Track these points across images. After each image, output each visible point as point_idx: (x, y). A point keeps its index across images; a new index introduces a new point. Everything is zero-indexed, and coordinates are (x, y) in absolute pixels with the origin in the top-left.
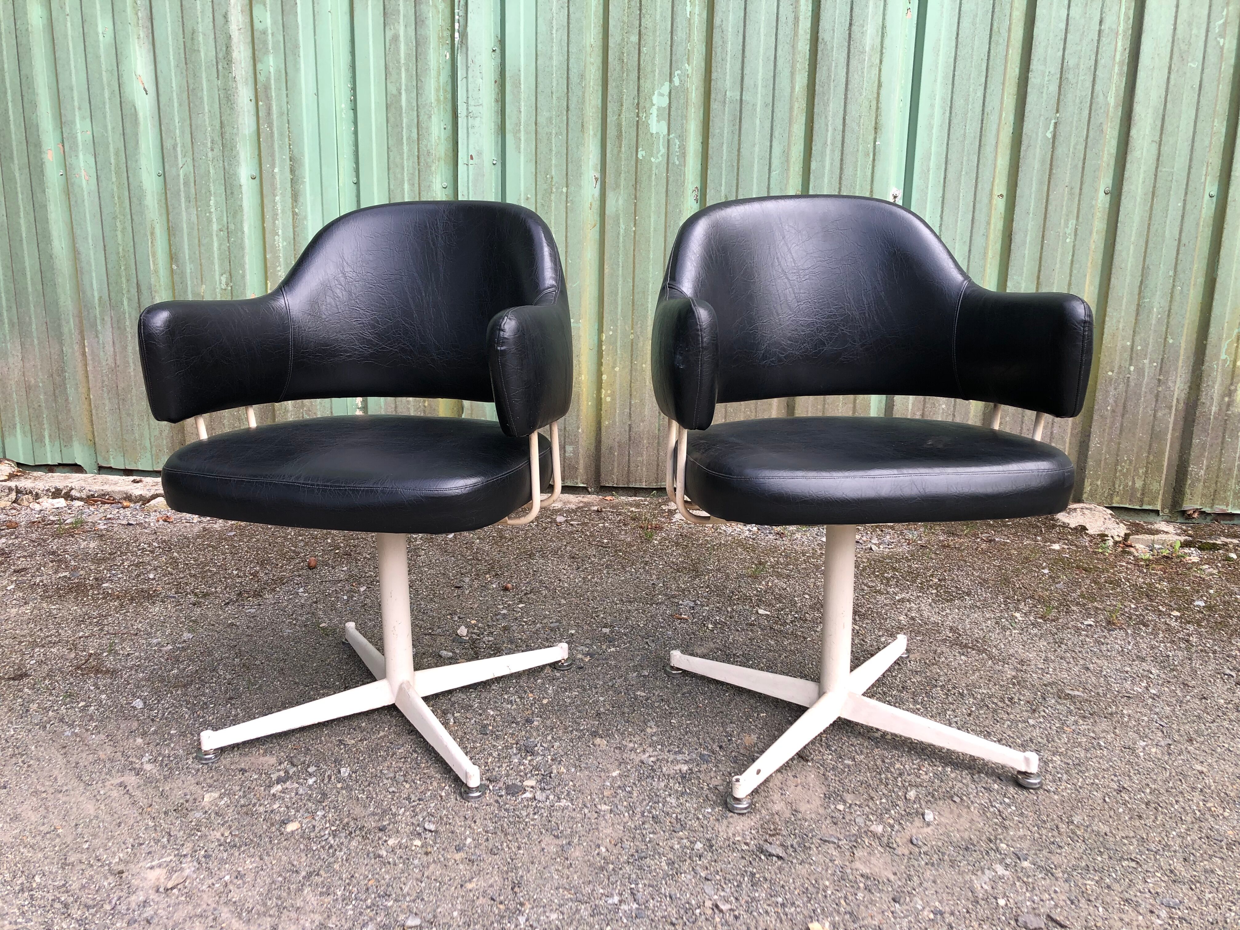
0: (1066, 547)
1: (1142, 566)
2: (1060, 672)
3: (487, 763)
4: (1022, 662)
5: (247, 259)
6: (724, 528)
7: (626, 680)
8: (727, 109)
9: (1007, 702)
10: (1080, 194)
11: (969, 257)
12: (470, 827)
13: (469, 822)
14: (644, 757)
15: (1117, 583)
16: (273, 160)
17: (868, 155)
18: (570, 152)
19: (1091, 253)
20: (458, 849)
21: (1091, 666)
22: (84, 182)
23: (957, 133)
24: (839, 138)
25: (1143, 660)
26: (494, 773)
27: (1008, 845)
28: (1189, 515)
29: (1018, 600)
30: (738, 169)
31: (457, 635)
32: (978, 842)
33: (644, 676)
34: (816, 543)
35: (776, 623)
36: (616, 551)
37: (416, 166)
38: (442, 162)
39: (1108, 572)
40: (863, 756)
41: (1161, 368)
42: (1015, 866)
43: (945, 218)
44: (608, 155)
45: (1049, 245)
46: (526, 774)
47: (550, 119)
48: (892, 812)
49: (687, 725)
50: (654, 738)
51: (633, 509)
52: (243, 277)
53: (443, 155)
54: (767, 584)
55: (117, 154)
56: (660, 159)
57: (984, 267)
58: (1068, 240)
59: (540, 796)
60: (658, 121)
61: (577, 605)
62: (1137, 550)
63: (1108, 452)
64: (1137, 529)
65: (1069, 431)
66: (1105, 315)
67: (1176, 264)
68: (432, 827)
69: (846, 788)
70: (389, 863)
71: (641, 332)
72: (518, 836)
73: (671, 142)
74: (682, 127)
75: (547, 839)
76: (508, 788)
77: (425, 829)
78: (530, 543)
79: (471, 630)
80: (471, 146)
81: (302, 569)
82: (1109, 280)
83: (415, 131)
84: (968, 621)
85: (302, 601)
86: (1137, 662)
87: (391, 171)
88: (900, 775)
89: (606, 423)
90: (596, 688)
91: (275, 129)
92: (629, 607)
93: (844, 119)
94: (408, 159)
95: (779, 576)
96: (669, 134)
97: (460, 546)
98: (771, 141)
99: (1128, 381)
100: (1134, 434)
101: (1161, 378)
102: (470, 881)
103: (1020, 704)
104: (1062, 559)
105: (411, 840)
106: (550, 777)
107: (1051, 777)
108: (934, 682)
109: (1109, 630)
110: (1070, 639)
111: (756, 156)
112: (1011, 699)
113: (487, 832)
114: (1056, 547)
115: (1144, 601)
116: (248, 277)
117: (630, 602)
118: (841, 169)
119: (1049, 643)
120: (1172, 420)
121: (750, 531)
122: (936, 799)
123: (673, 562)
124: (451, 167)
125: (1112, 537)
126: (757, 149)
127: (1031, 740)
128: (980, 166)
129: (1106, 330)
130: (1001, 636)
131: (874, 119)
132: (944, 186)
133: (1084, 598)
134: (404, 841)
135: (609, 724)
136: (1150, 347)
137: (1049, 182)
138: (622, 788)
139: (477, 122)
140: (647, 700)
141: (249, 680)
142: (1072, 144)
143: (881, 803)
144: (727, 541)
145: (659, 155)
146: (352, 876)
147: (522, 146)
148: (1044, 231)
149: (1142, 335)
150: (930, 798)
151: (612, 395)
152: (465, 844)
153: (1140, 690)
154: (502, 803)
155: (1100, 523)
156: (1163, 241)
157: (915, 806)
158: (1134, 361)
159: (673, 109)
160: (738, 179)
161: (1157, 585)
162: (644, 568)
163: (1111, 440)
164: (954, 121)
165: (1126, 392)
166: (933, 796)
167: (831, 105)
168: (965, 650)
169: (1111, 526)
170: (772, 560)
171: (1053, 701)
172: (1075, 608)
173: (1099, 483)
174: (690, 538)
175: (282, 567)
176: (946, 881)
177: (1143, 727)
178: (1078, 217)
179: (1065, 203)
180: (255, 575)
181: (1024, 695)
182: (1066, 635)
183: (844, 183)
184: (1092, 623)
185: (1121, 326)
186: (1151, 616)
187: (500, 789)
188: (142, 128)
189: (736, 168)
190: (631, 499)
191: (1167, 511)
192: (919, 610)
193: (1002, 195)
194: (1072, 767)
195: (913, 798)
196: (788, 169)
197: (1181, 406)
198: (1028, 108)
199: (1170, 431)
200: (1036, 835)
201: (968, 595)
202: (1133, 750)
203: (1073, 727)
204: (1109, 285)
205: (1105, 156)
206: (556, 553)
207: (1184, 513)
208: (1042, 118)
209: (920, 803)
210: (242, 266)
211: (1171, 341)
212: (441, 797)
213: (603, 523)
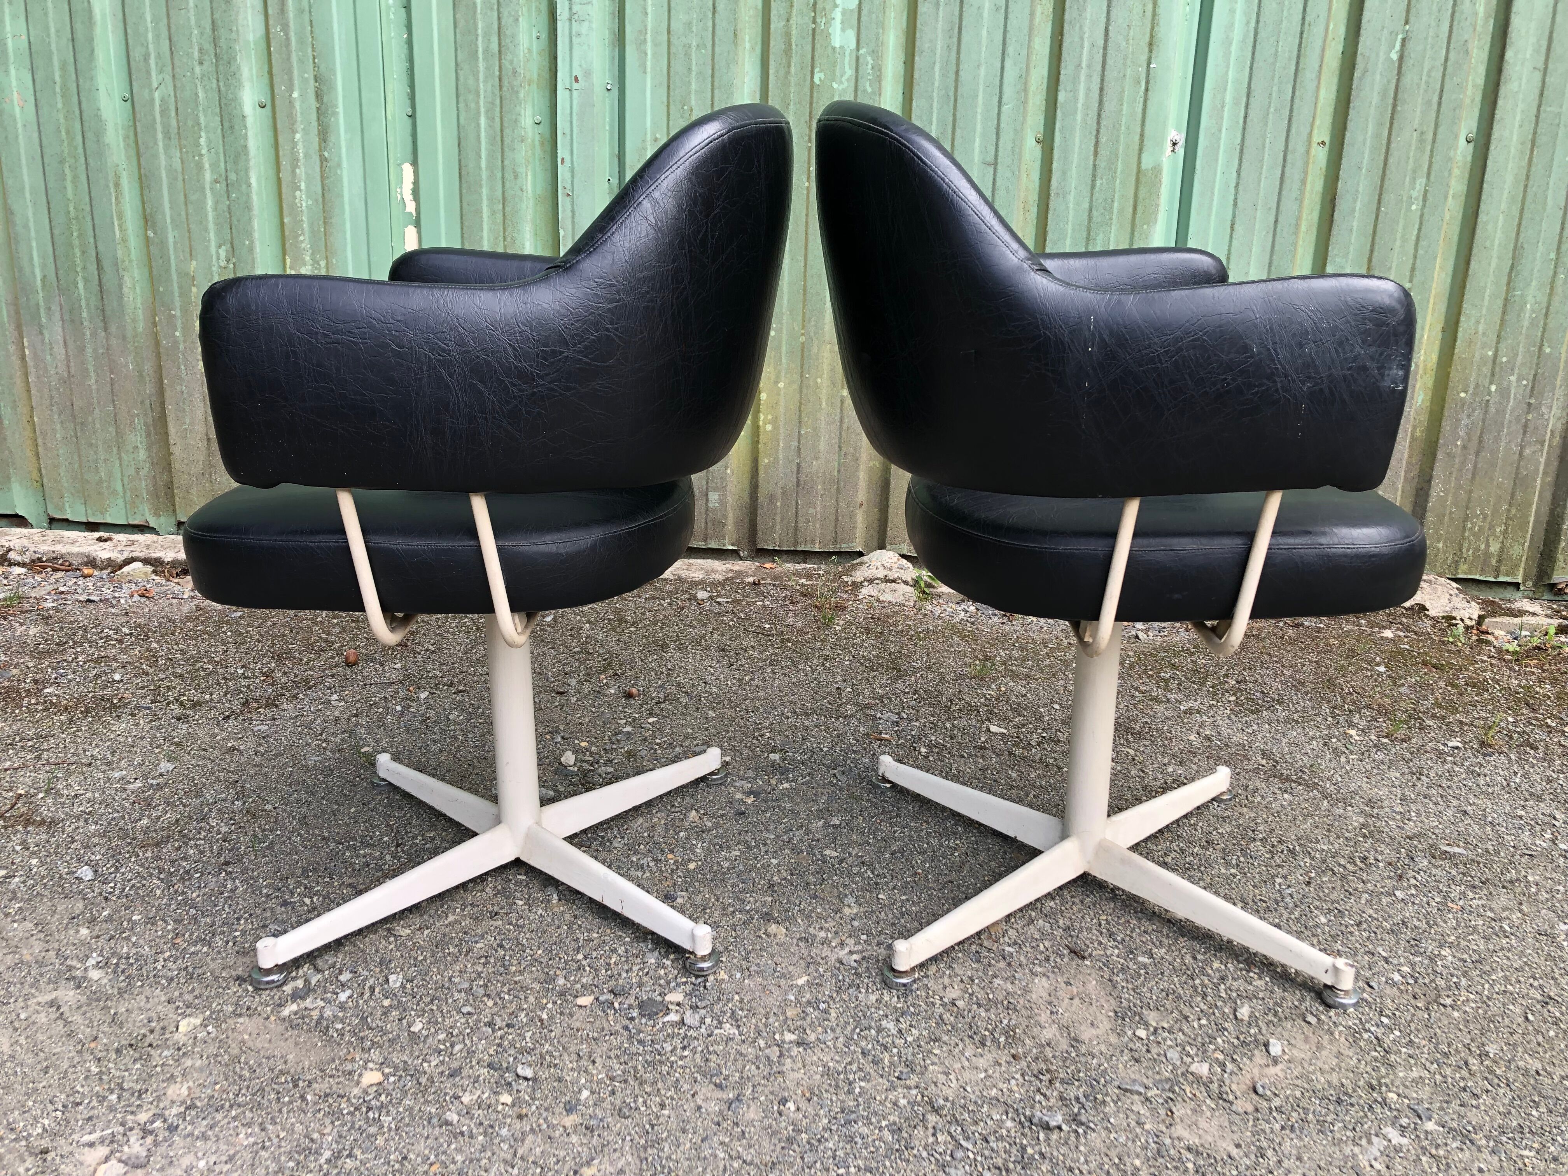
0: (1402, 634)
1: (1510, 661)
2: (1427, 817)
3: (609, 964)
4: (1370, 802)
5: (256, 224)
6: (929, 607)
7: (808, 832)
8: (941, 14)
9: (1359, 863)
10: (1434, 142)
11: (1275, 230)
12: (586, 1071)
13: (584, 1062)
14: (842, 953)
15: (1481, 686)
16: (291, 79)
17: (1139, 83)
18: (717, 75)
19: (1445, 226)
20: (569, 1109)
21: (1469, 809)
22: (17, 110)
23: (1265, 51)
24: (1099, 57)
25: (1539, 799)
26: (621, 981)
27: (1399, 1095)
28: (1560, 590)
29: (1350, 711)
30: (956, 100)
31: (560, 763)
32: (1354, 1091)
33: (835, 827)
34: (1059, 629)
35: (1016, 745)
36: (782, 641)
37: (497, 92)
38: (534, 86)
39: (1467, 670)
40: (1164, 950)
41: (1533, 387)
42: (1416, 1129)
43: (1242, 174)
44: (772, 78)
45: (1387, 213)
46: (668, 983)
47: (689, 24)
48: (1219, 1040)
49: (902, 901)
50: (856, 923)
51: (803, 581)
52: (251, 249)
53: (535, 76)
54: (999, 689)
55: (63, 68)
56: (846, 84)
57: (1295, 244)
58: (1414, 207)
59: (691, 1019)
60: (843, 30)
61: (732, 719)
62: (1496, 638)
63: (1455, 503)
64: (1492, 609)
65: (1403, 474)
66: (1459, 314)
67: (1560, 242)
68: (528, 1072)
69: (1145, 1001)
70: (462, 1134)
71: (816, 333)
72: (660, 1085)
73: (861, 60)
74: (877, 39)
75: (705, 1090)
76: (641, 1005)
77: (518, 1076)
78: (662, 628)
79: (581, 756)
80: (575, 64)
81: (337, 666)
82: (1468, 263)
83: (495, 39)
84: (1284, 741)
85: (336, 714)
86: (1531, 803)
87: (461, 99)
88: (1223, 979)
89: (764, 461)
90: (765, 845)
91: (292, 35)
92: (806, 723)
93: (1107, 30)
94: (485, 82)
95: (1015, 676)
96: (858, 49)
97: (563, 634)
98: (1003, 61)
99: (1487, 406)
100: (1492, 479)
101: (1533, 401)
102: (589, 1163)
103: (1378, 867)
104: (1401, 652)
105: (496, 1093)
106: (705, 987)
107: (1443, 982)
108: (1250, 833)
109: (1485, 755)
110: (1431, 768)
111: (981, 82)
112: (1364, 859)
113: (612, 1079)
114: (1388, 634)
115: (1525, 711)
116: (258, 249)
117: (807, 714)
118: (1101, 102)
119: (1402, 774)
120: (1543, 460)
121: (966, 612)
122: (1280, 1020)
123: (863, 657)
124: (547, 94)
125: (1462, 620)
126: (983, 71)
127: (1404, 923)
128: (1296, 101)
129: (1460, 334)
130: (1334, 764)
131: (1148, 30)
132: (1244, 129)
133: (1440, 707)
134: (486, 1095)
135: (788, 902)
136: (1519, 358)
137: (1391, 124)
138: (814, 1003)
139: (584, 28)
140: (841, 862)
141: (255, 836)
142: (1426, 70)
143: (1200, 1026)
144: (936, 627)
145: (844, 79)
146: (405, 1158)
147: (649, 64)
148: (1380, 195)
149: (1509, 341)
150: (1270, 1017)
151: (774, 422)
152: (579, 1100)
153: (1544, 845)
154: (634, 1031)
155: (1444, 600)
156: (1544, 209)
157: (1252, 1031)
158: (1496, 379)
159: (865, 12)
160: (954, 115)
161: (1538, 689)
162: (823, 665)
163: (1459, 487)
164: (1262, 35)
165: (1484, 421)
166: (1276, 1014)
167: (1089, 9)
168: (1287, 785)
169: (1459, 606)
170: (1002, 653)
171: (1425, 863)
172: (1430, 722)
173: (1440, 545)
174: (884, 622)
175: (308, 663)
176: (1316, 1156)
177: (1559, 901)
178: (1429, 174)
179: (1412, 154)
180: (268, 675)
181: (1382, 853)
182: (1426, 761)
183: (1104, 123)
184: (1460, 745)
185: (1481, 328)
186: (1539, 734)
187: (630, 1007)
188: (98, 30)
189: (952, 98)
190: (799, 567)
191: (1530, 584)
192: (1214, 725)
193: (1323, 143)
194: (1471, 966)
195: (1246, 1018)
196: (1025, 102)
197: (1557, 439)
198: (1367, 15)
199: (1540, 475)
200: (1438, 1077)
201: (1280, 703)
202: (1552, 938)
203: (1461, 903)
204: (1467, 270)
205: (1470, 87)
206: (699, 643)
207: (1554, 585)
208: (1385, 31)
209: (1257, 1026)
210: (249, 234)
211: (1548, 350)
212: (541, 1020)
213: (762, 601)
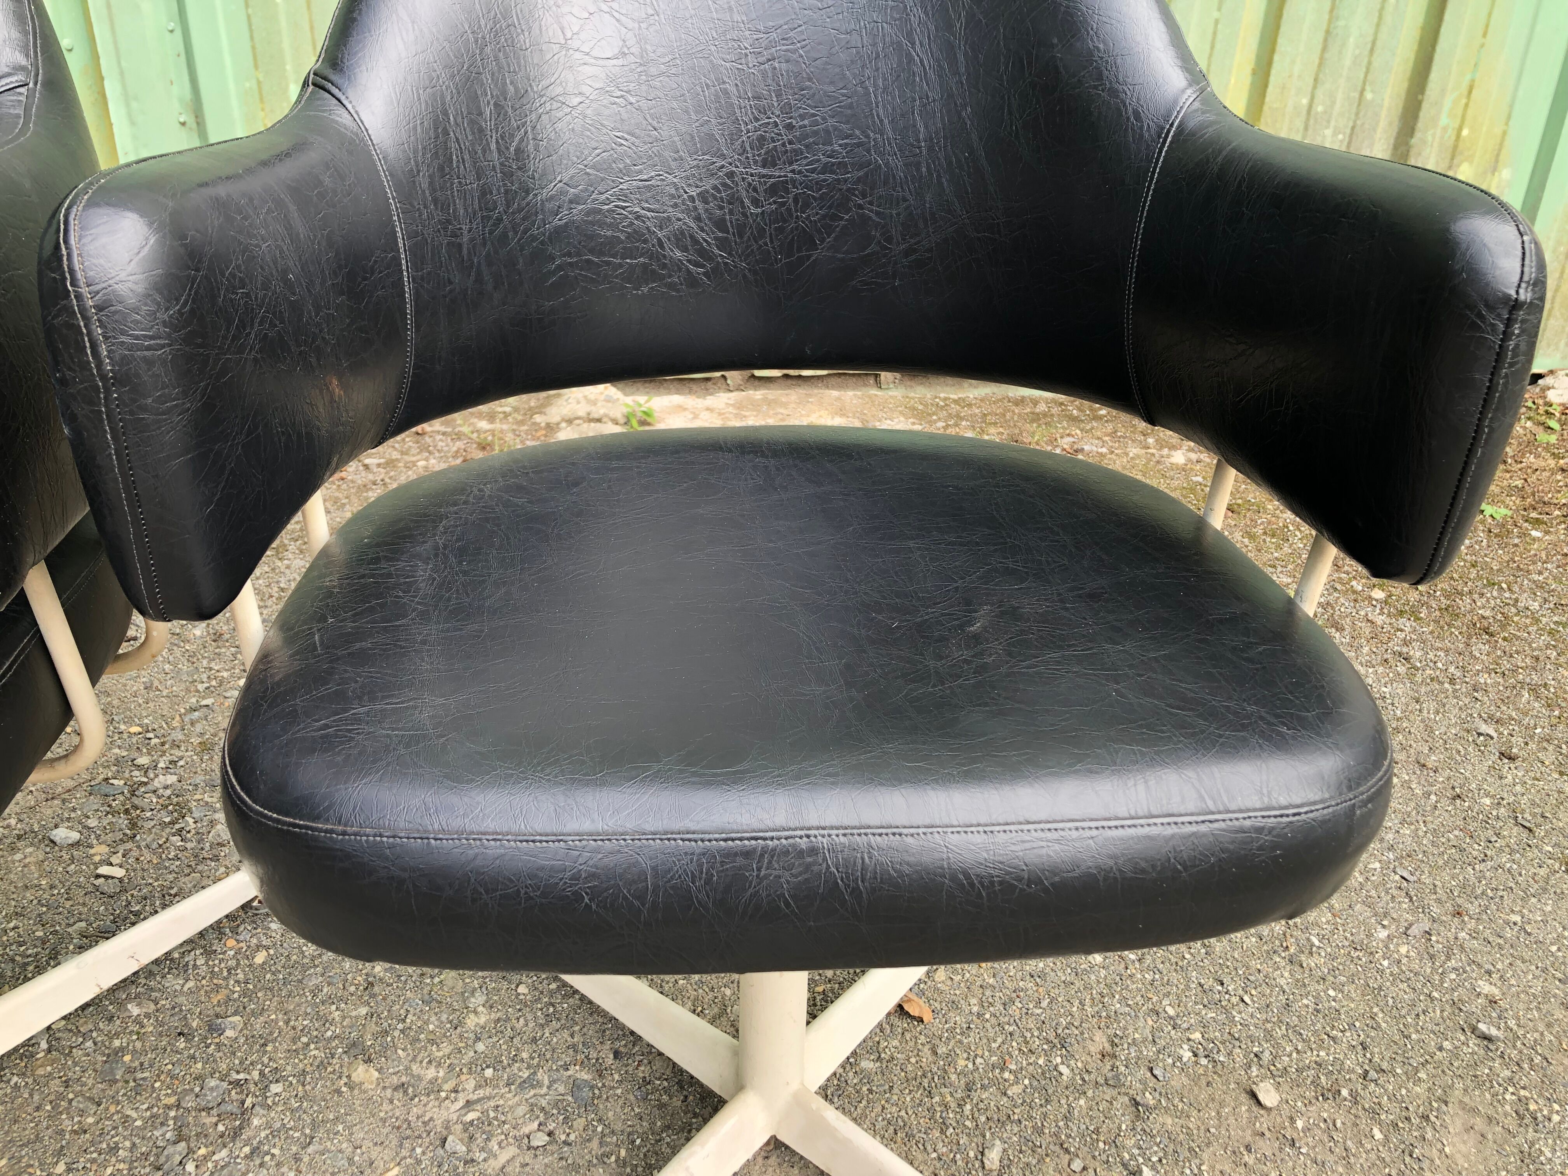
66: (1273, 52)
136: (1337, 108)
149: (1327, 86)
185: (1296, 71)
211: (1369, 96)
213: (427, 459)
